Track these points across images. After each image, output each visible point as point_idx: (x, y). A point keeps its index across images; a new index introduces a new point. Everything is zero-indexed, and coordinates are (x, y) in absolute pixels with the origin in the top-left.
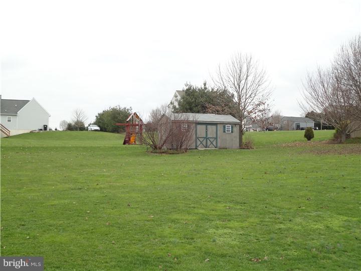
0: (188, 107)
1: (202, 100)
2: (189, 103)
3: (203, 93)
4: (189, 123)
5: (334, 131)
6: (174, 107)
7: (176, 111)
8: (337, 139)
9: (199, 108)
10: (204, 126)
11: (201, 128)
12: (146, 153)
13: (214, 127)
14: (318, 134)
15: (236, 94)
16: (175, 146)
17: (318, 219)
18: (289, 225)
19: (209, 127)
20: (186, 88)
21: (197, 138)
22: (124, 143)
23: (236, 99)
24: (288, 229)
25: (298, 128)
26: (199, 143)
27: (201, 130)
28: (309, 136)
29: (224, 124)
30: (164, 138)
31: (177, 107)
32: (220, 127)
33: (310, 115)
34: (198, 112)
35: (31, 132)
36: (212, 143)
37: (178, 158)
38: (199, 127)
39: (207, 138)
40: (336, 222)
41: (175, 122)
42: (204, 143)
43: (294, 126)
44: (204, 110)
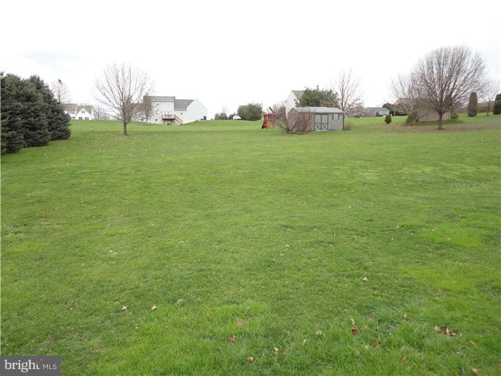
0: (306, 102)
1: (317, 97)
2: (307, 100)
3: (316, 92)
4: (310, 113)
5: (406, 117)
6: (297, 103)
7: (298, 105)
8: (409, 122)
9: (313, 103)
10: (320, 116)
11: (318, 117)
12: (283, 134)
13: (326, 116)
14: (395, 119)
15: (340, 93)
16: (301, 129)
17: (417, 168)
18: (401, 171)
19: (323, 116)
20: (304, 89)
21: (315, 124)
22: (263, 128)
23: (340, 96)
24: (402, 173)
25: (378, 115)
26: (316, 126)
27: (318, 118)
28: (388, 121)
29: (333, 114)
30: (294, 124)
31: (299, 102)
32: (330, 116)
33: (386, 106)
34: (313, 106)
35: (196, 121)
36: (324, 127)
37: (305, 137)
38: (316, 116)
39: (321, 124)
40: (428, 170)
41: (300, 113)
42: (320, 126)
43: (375, 114)
44: (317, 104)
